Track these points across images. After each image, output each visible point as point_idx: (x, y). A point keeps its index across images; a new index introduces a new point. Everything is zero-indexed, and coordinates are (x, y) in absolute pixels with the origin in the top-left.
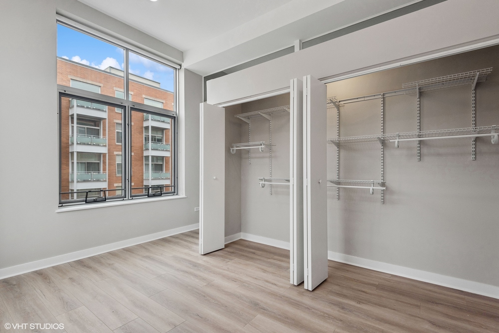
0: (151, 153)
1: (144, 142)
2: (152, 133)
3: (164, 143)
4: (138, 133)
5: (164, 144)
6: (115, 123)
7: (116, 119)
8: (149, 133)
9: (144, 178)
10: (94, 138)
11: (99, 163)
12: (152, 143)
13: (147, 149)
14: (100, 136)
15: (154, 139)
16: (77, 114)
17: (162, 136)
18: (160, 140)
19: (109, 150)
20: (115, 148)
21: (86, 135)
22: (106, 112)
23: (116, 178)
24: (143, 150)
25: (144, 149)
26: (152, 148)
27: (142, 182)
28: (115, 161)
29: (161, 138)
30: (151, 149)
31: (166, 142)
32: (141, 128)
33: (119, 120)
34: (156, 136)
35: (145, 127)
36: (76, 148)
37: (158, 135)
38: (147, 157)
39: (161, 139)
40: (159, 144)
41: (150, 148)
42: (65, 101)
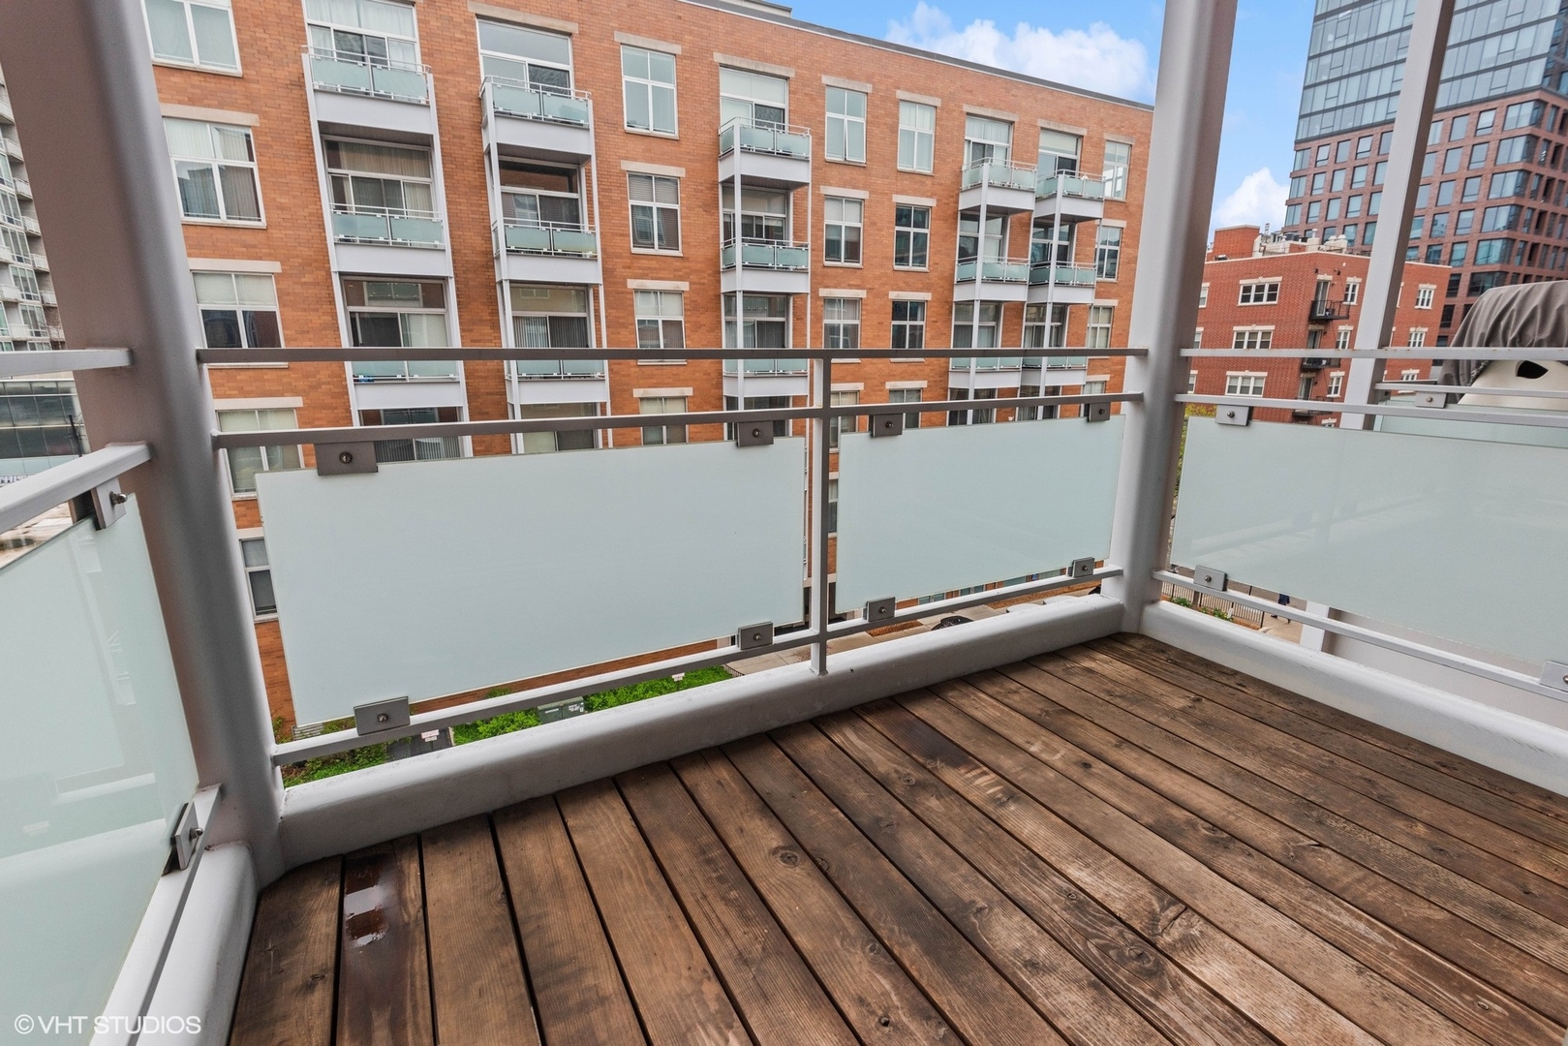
0: (741, 281)
1: (722, 240)
2: (743, 208)
3: (791, 242)
4: (698, 206)
5: (791, 246)
6: (623, 173)
7: (626, 158)
8: (734, 208)
9: (724, 370)
10: (558, 229)
11: (585, 318)
12: (747, 244)
13: (731, 268)
14: (581, 224)
15: (754, 229)
16: (498, 144)
17: (783, 216)
18: (774, 234)
19: (607, 272)
20: (630, 268)
21: (540, 221)
22: (588, 130)
23: (637, 369)
24: (719, 272)
25: (722, 266)
26: (747, 263)
27: (720, 386)
28: (632, 314)
29: (779, 224)
30: (741, 267)
31: (796, 237)
32: (711, 189)
33: (636, 160)
34: (761, 218)
35: (723, 182)
36: (510, 269)
37: (769, 213)
38: (730, 296)
39: (780, 229)
40: (770, 246)
41: (739, 264)
42: (467, 103)
